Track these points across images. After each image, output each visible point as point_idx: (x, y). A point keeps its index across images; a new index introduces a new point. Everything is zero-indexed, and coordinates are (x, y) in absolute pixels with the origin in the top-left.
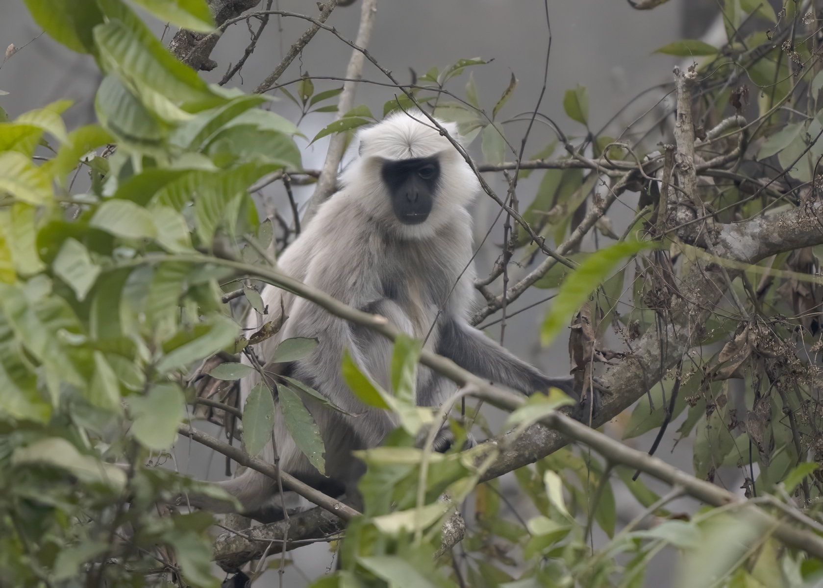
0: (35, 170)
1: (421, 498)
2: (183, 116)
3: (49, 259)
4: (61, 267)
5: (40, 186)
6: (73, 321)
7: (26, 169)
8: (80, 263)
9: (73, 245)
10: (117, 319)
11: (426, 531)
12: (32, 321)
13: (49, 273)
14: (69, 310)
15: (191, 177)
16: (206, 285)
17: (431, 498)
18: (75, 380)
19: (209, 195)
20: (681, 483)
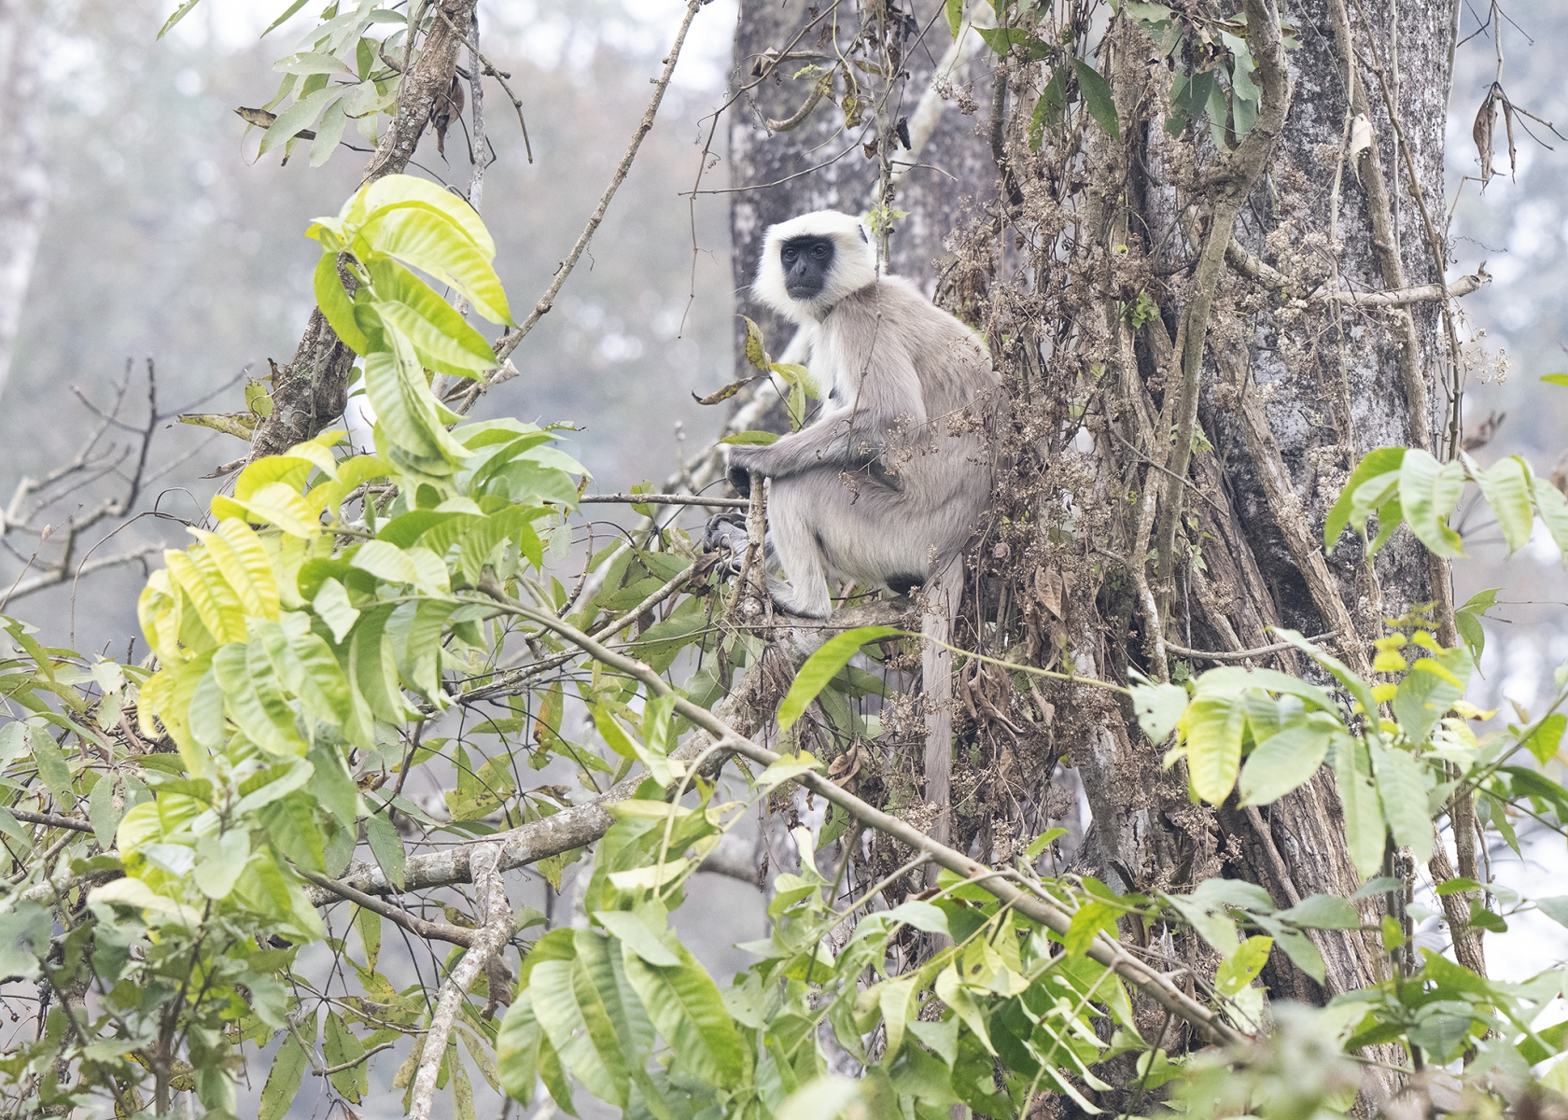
0: (304, 502)
1: (663, 856)
2: (464, 453)
3: (310, 594)
4: (320, 605)
5: (305, 518)
6: (330, 660)
7: (295, 500)
8: (340, 604)
9: (333, 583)
10: (378, 654)
11: (664, 889)
12: (291, 658)
13: (309, 610)
14: (328, 649)
15: (459, 519)
16: (472, 623)
17: (673, 854)
18: (331, 720)
19: (476, 535)
20: (928, 849)
